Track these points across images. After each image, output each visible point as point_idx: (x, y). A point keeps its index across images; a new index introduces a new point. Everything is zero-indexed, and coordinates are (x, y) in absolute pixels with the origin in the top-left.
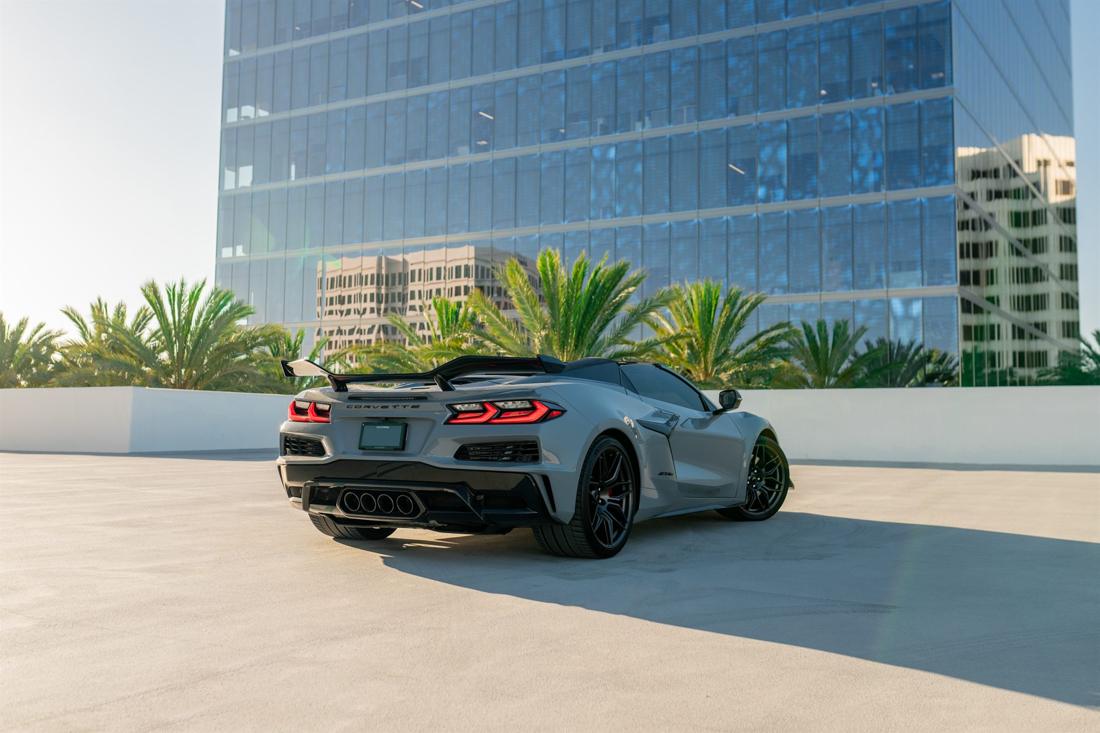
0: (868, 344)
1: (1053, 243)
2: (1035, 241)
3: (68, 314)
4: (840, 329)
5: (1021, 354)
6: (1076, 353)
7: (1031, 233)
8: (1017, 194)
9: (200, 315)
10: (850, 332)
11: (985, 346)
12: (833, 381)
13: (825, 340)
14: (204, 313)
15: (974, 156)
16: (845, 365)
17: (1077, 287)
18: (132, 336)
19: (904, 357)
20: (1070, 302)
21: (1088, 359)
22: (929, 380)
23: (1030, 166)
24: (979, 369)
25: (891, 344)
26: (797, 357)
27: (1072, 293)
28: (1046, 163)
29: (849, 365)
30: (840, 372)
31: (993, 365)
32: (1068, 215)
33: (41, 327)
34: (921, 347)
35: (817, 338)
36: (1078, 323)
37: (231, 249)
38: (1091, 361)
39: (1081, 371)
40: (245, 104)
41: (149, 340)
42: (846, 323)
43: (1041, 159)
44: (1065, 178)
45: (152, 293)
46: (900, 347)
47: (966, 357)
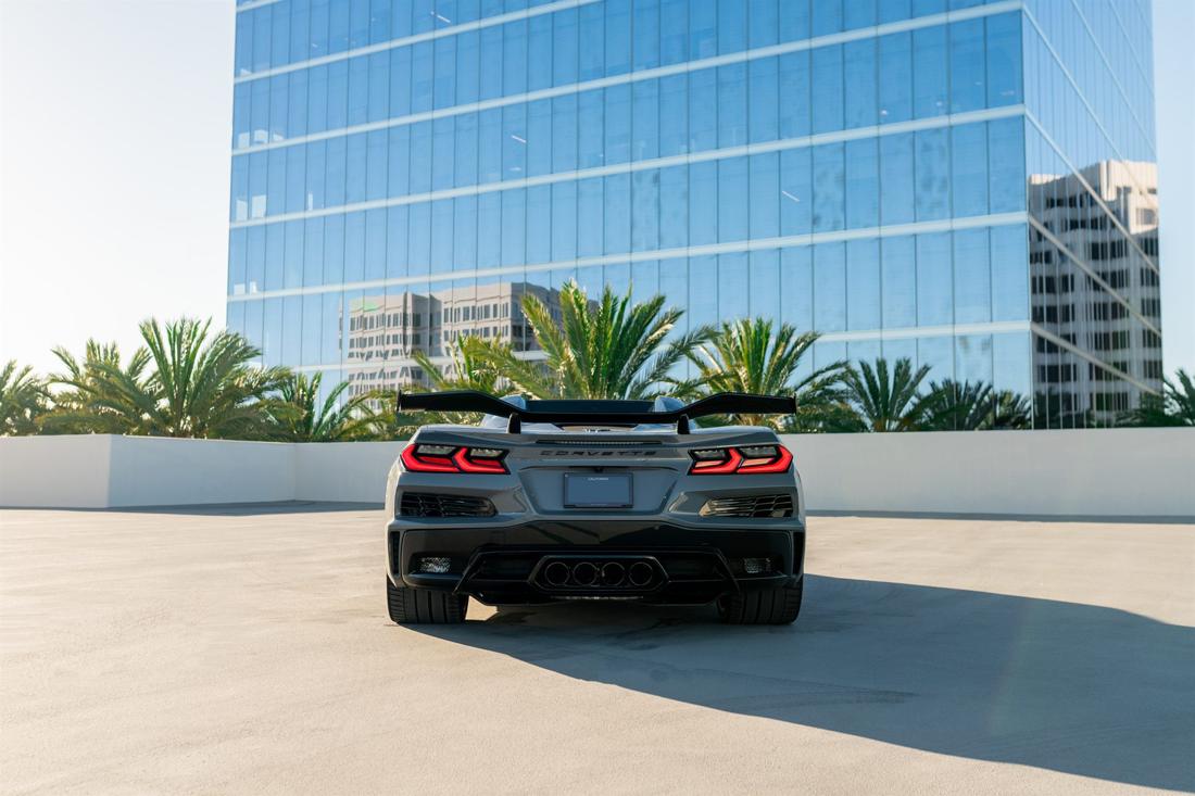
0: (933, 385)
1: (1134, 277)
2: (1113, 274)
3: (60, 355)
4: (902, 369)
5: (1099, 396)
6: (1158, 394)
7: (1111, 265)
8: (1095, 224)
9: (204, 357)
10: (913, 372)
11: (1060, 388)
12: (894, 425)
13: (884, 380)
14: (208, 356)
15: (1047, 184)
16: (908, 407)
17: (1160, 323)
18: (129, 380)
19: (973, 399)
20: (1153, 340)
21: (1171, 400)
22: (1000, 423)
23: (1109, 195)
24: (1054, 412)
25: (957, 385)
26: (854, 398)
27: (1154, 329)
28: (1127, 190)
29: (912, 408)
30: (901, 415)
31: (1069, 408)
32: (1150, 245)
33: (27, 370)
34: (990, 387)
35: (877, 379)
36: (1161, 363)
37: (243, 286)
38: (1175, 402)
39: (1163, 413)
40: (258, 128)
41: (146, 384)
42: (907, 362)
43: (1121, 185)
44: (1147, 206)
45: (150, 332)
46: (968, 388)
47: (1039, 399)
